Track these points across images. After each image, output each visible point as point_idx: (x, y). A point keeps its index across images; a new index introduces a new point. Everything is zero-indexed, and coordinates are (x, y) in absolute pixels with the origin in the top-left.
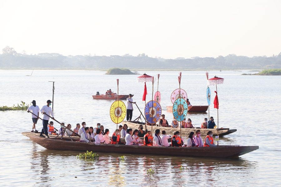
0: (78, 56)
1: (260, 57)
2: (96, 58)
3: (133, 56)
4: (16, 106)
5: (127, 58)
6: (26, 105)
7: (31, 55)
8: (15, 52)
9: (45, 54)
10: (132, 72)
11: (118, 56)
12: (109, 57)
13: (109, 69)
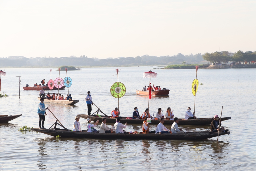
0: (37, 58)
1: (165, 57)
2: (50, 59)
5: (73, 58)
7: (3, 58)
9: (13, 57)
10: (76, 68)
12: (59, 58)
13: (59, 67)
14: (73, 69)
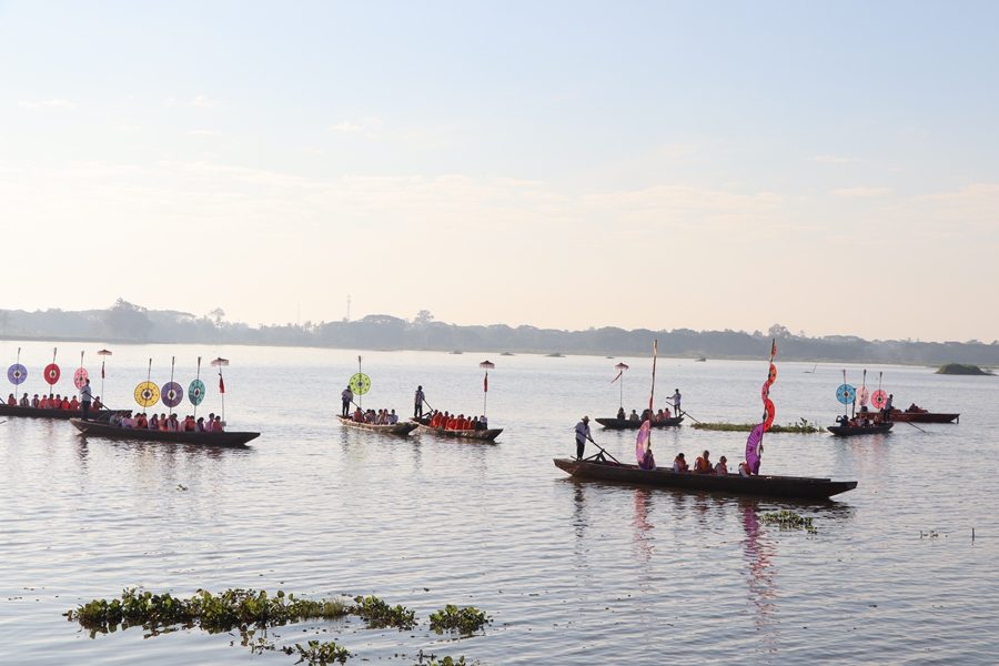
0: (890, 341)
2: (920, 345)
3: (985, 343)
4: (793, 425)
5: (974, 347)
6: (808, 424)
7: (813, 338)
8: (788, 333)
9: (835, 337)
10: (983, 370)
11: (958, 343)
12: (941, 345)
13: (942, 365)
14: (975, 371)
